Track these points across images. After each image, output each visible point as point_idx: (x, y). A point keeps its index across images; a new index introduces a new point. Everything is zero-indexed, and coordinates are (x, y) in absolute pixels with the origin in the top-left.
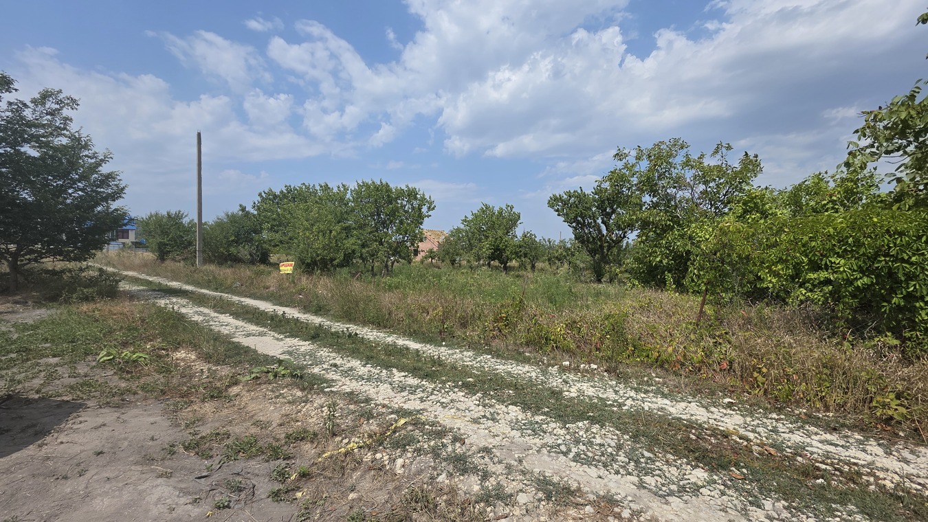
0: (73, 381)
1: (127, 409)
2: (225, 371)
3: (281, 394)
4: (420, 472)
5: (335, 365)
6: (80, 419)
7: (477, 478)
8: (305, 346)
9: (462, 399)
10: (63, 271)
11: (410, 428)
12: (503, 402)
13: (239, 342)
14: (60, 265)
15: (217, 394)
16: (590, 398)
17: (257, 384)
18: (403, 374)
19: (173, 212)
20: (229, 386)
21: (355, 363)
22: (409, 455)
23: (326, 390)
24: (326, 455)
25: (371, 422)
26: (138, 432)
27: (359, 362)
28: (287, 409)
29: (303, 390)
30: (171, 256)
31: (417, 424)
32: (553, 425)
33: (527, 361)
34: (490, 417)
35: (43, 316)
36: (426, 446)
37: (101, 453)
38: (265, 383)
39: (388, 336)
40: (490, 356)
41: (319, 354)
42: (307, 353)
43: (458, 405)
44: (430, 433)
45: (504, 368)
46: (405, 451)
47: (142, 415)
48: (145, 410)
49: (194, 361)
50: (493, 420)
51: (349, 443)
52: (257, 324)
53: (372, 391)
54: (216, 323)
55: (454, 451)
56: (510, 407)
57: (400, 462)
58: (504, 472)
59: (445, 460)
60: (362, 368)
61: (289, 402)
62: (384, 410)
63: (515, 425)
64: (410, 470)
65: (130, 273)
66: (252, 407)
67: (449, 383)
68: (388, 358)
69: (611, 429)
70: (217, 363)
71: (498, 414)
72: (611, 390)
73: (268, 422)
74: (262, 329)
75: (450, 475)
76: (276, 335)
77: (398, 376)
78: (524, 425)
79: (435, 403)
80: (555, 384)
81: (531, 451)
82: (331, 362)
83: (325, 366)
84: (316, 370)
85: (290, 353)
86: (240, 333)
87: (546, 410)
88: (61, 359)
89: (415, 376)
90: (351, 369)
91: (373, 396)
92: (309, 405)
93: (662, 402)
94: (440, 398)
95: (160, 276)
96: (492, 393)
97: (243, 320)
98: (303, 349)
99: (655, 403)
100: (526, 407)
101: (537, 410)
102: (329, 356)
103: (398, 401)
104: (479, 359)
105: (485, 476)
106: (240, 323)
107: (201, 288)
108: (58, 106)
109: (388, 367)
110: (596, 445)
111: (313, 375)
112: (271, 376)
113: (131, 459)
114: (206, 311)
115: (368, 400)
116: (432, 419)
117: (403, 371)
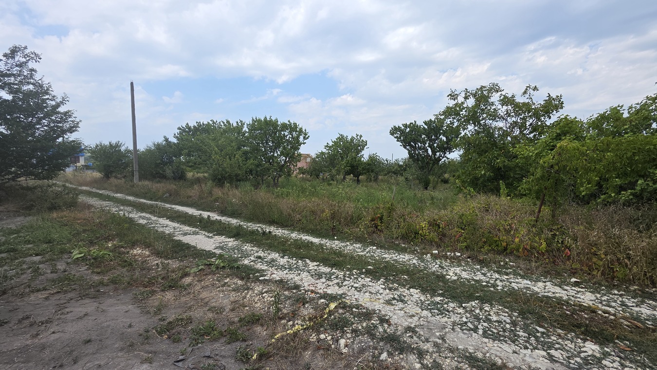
0: (54, 276)
1: (103, 299)
2: (174, 264)
3: (226, 283)
4: (362, 351)
5: (260, 257)
6: (67, 310)
7: (414, 357)
8: (231, 242)
9: (371, 284)
10: (35, 188)
11: (341, 311)
12: (404, 286)
13: (179, 240)
14: (32, 182)
15: (173, 285)
16: (468, 280)
17: (204, 275)
18: (315, 263)
19: (114, 142)
20: (182, 277)
21: (275, 255)
22: (349, 335)
23: (261, 278)
24: (278, 336)
25: (306, 306)
26: (117, 320)
27: (278, 255)
28: (233, 296)
29: (242, 279)
30: (114, 174)
31: (344, 306)
32: (452, 305)
33: (403, 251)
34: (398, 299)
35: (23, 222)
36: (360, 328)
37: (89, 341)
38: (210, 274)
39: (292, 233)
40: (375, 248)
41: (244, 248)
42: (234, 248)
43: (369, 289)
44: (359, 315)
45: (389, 256)
46: (343, 332)
47: (117, 304)
48: (118, 300)
49: (149, 256)
50: (402, 301)
51: (294, 325)
52: (189, 225)
53: (297, 278)
54: (158, 225)
55: (385, 331)
56: (412, 290)
57: (342, 342)
58: (435, 350)
59: (382, 339)
60: (282, 259)
61: (234, 290)
62: (313, 295)
63: (422, 305)
64: (353, 349)
65: (84, 188)
66: (205, 295)
67: (355, 271)
68: (300, 251)
69: (500, 307)
70: (167, 258)
71: (405, 296)
72: (479, 273)
73: (221, 308)
74: (194, 229)
75: (390, 354)
76: (206, 233)
77: (312, 265)
78: (429, 304)
79: (350, 288)
80: (434, 269)
81: (447, 330)
82: (256, 255)
83: (252, 258)
84: (246, 262)
85: (222, 248)
86: (178, 233)
87: (441, 292)
88: (42, 258)
89: (325, 265)
90: (273, 260)
91: (299, 283)
92: (250, 292)
93: (525, 283)
94: (353, 284)
95: (107, 190)
96: (391, 278)
97: (178, 222)
98: (230, 244)
99: (521, 284)
100: (424, 291)
101: (434, 293)
102: (252, 250)
103: (321, 286)
104: (367, 250)
105: (421, 354)
106: (176, 225)
107: (140, 199)
108: (24, 60)
109: (302, 258)
110: (495, 322)
111: (246, 266)
112: (213, 268)
113: (116, 346)
114: (148, 215)
115: (297, 287)
116: (355, 303)
117: (314, 261)
